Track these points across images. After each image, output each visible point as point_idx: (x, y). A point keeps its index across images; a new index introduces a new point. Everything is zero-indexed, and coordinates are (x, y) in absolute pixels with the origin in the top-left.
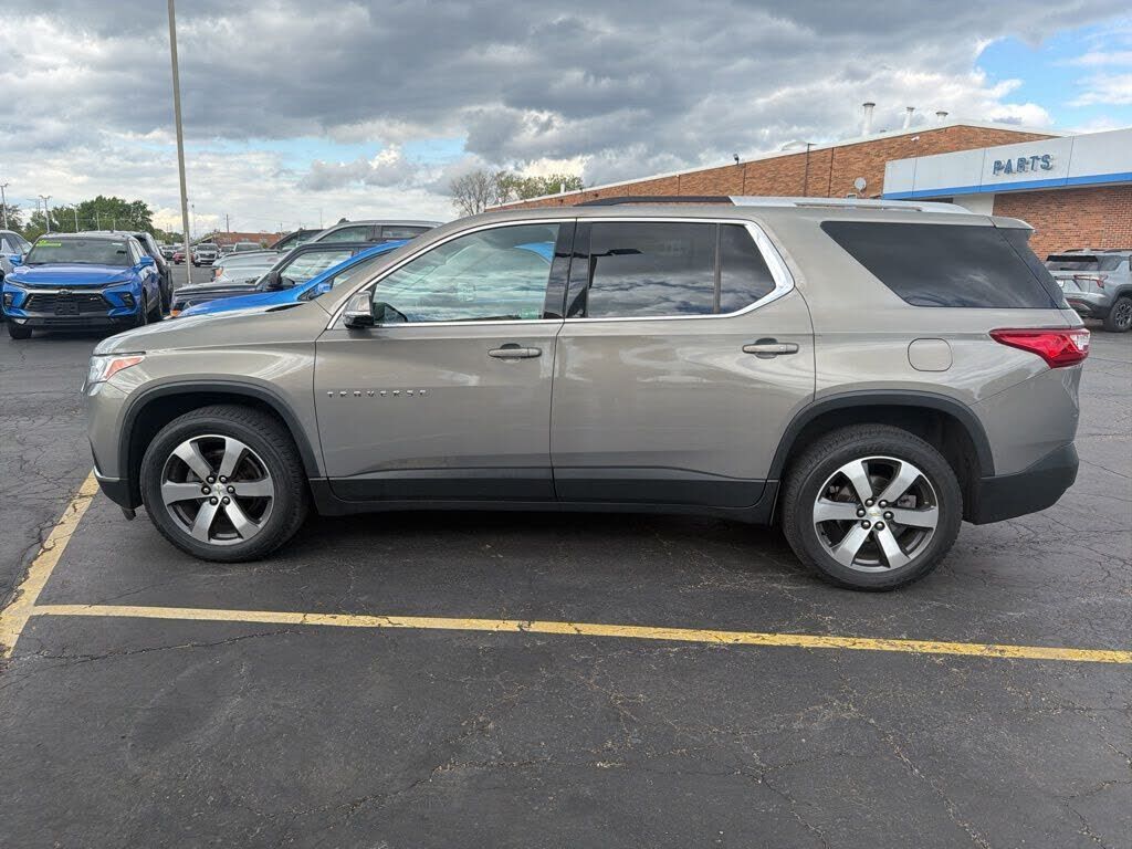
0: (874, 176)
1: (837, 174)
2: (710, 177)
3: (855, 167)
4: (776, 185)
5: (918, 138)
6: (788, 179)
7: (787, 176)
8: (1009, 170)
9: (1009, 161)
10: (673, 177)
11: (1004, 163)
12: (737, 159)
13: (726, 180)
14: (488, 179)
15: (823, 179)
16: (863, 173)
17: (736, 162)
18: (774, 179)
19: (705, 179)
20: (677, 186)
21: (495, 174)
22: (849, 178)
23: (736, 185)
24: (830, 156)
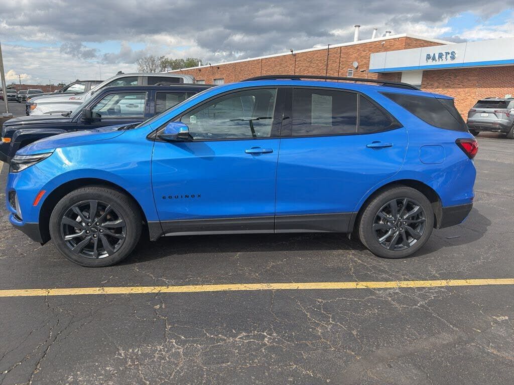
0: (362, 61)
1: (343, 60)
2: (278, 60)
3: (353, 56)
4: (312, 65)
5: (384, 42)
6: (318, 62)
7: (317, 60)
8: (434, 59)
9: (434, 54)
10: (259, 60)
11: (432, 55)
12: (292, 51)
13: (286, 62)
14: (156, 59)
15: (336, 62)
16: (357, 59)
17: (291, 53)
18: (311, 62)
19: (275, 61)
20: (260, 64)
21: (159, 57)
22: (349, 62)
23: (291, 65)
24: (339, 50)
